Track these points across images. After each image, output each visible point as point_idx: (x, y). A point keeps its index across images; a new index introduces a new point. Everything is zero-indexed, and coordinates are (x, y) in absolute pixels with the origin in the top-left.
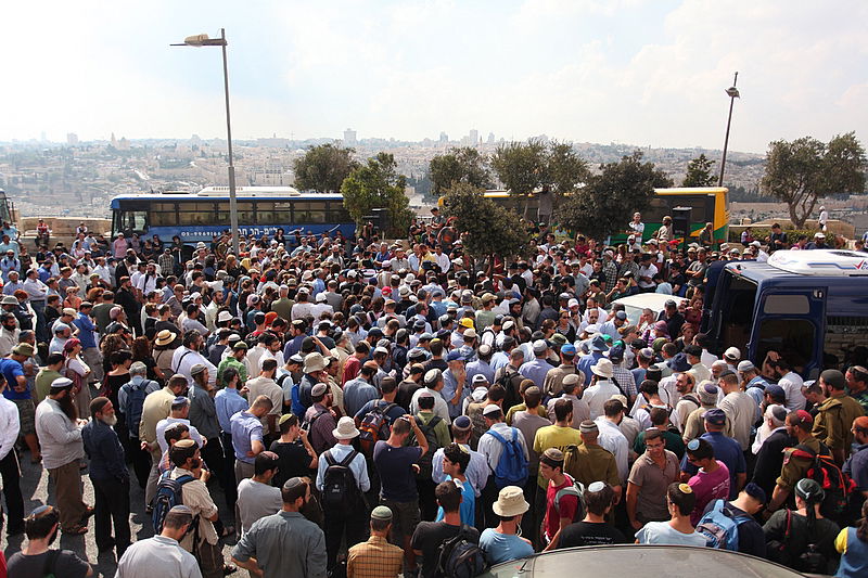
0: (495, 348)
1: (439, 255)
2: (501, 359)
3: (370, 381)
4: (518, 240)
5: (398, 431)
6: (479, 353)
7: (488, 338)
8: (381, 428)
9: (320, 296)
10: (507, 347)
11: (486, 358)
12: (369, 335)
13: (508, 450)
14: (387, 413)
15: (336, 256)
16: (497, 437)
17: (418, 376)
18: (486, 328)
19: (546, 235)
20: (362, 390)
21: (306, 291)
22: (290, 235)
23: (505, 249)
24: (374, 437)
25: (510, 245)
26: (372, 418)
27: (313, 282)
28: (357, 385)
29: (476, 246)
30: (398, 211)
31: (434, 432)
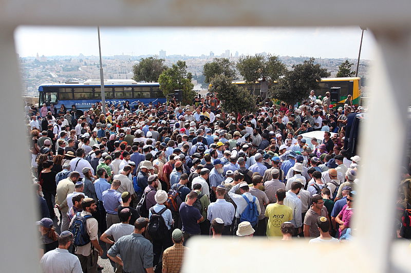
5: (191, 197)
8: (176, 197)
18: (234, 148)
22: (132, 104)
23: (243, 108)
30: (188, 91)
31: (200, 201)
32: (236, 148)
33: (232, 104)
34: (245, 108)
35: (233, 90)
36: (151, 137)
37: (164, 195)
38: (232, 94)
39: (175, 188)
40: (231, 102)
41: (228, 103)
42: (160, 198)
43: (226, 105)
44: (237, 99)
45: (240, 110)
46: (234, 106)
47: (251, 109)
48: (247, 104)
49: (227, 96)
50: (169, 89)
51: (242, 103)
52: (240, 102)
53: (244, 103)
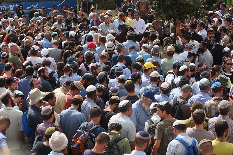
0: (173, 86)
1: (138, 20)
2: (177, 93)
3: (79, 110)
4: (194, 6)
5: (100, 141)
6: (161, 88)
7: (169, 78)
8: (86, 141)
9: (45, 51)
10: (181, 84)
11: (166, 92)
12: (83, 79)
13: (189, 152)
14: (93, 131)
15: (60, 22)
16: (182, 142)
17: (114, 106)
18: (169, 71)
19: (219, 5)
20: (75, 116)
21: (36, 48)
22: (28, 9)
23: (184, 13)
24: (81, 147)
25: (188, 9)
26: (81, 133)
27: (42, 41)
28: (70, 113)
29: (162, 10)
31: (117, 146)
32: (172, 71)
33: (168, 6)
34: (188, 13)
36: (48, 56)
37: (62, 139)
39: (85, 128)
40: (167, 3)
41: (163, 5)
42: (57, 144)
43: (160, 7)
45: (180, 15)
46: (172, 9)
47: (196, 14)
48: (190, 7)
51: (183, 5)
52: (179, 4)
53: (186, 5)
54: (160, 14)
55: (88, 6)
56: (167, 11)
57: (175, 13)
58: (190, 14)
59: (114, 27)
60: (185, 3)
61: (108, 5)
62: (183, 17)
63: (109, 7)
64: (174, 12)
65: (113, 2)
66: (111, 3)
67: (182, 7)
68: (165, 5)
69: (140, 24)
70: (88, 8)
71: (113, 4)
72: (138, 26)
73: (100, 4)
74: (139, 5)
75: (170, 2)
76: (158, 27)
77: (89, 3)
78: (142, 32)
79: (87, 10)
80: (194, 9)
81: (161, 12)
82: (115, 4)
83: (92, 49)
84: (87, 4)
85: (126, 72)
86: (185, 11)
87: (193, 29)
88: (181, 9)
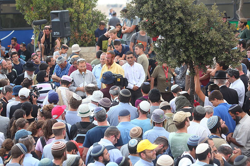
1: (132, 64)
4: (223, 44)
18: (185, 154)
23: (206, 55)
25: (213, 50)
29: (170, 52)
30: (85, 12)
32: (188, 153)
33: (180, 45)
34: (213, 55)
35: (183, 12)
38: (180, 20)
40: (177, 41)
41: (172, 43)
43: (166, 47)
44: (191, 34)
46: (187, 50)
48: (217, 45)
49: (168, 27)
50: (39, 8)
51: (204, 43)
52: (198, 41)
53: (210, 43)
54: (167, 59)
55: (51, 41)
56: (179, 53)
57: (191, 56)
58: (217, 57)
59: (94, 77)
60: (209, 40)
61: (83, 39)
62: (204, 62)
63: (86, 42)
64: (190, 54)
65: (92, 34)
66: (88, 35)
67: (204, 47)
68: (175, 44)
69: (135, 72)
70: (51, 45)
71: (91, 37)
72: (133, 74)
73: (71, 38)
74: (135, 40)
75: (184, 39)
76: (165, 76)
77: (53, 36)
78: (139, 85)
79: (51, 49)
80: (224, 48)
81: (169, 55)
82: (95, 37)
83: (61, 117)
84: (49, 38)
85: (115, 155)
86: (209, 53)
87: (223, 80)
88: (202, 49)
